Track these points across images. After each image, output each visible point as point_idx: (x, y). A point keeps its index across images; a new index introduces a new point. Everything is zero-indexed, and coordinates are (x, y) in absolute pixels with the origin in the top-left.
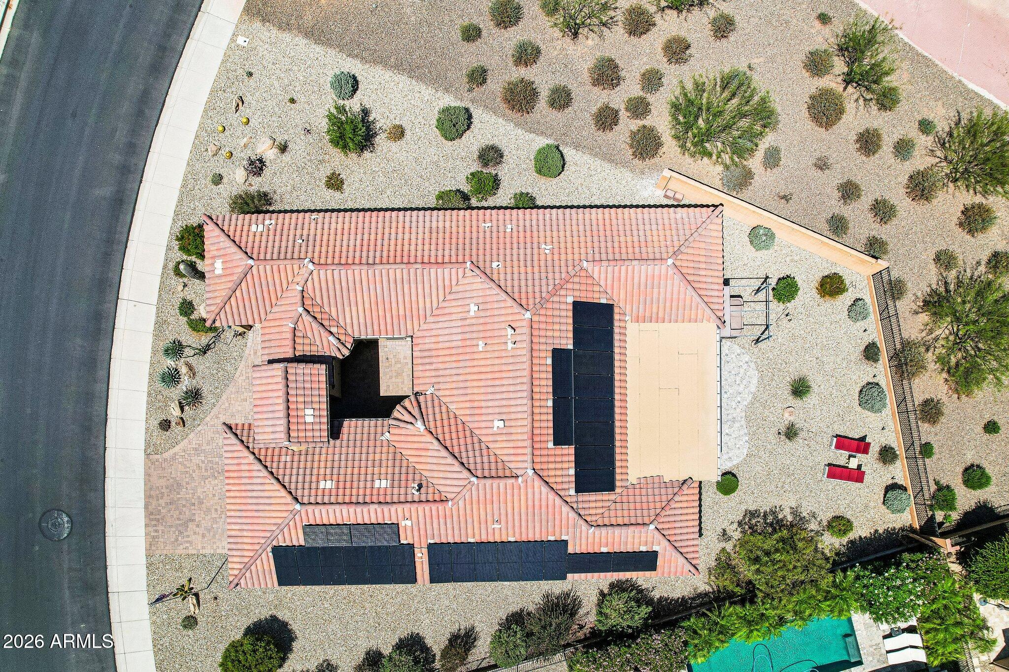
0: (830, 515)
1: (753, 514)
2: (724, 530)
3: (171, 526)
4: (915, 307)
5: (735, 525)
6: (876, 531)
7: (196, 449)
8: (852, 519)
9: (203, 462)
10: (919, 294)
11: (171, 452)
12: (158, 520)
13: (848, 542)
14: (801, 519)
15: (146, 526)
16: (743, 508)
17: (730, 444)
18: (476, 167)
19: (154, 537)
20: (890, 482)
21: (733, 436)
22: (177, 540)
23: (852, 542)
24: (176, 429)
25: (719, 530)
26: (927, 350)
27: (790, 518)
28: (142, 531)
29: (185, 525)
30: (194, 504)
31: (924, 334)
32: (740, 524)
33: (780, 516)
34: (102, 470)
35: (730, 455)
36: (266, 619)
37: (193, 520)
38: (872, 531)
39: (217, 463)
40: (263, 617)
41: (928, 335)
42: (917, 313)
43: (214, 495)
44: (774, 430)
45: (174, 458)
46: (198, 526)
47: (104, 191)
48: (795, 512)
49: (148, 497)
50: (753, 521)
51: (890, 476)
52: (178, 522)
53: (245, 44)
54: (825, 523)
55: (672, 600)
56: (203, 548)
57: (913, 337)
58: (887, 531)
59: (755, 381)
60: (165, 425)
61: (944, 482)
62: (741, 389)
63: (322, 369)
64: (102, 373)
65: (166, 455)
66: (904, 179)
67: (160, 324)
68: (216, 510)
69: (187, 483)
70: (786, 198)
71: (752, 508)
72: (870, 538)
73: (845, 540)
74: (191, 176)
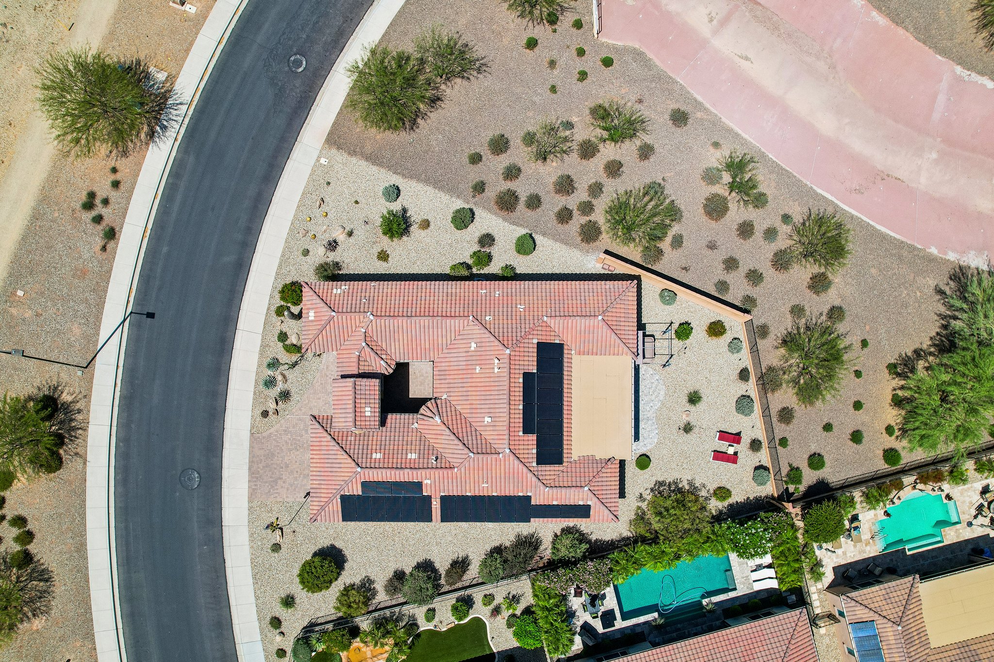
0: (715, 486)
1: (661, 484)
2: (641, 494)
3: (266, 482)
4: (776, 344)
5: (649, 491)
6: (748, 498)
7: (285, 431)
8: (731, 489)
9: (290, 439)
10: (779, 335)
11: (268, 432)
12: (257, 478)
13: (728, 505)
14: (695, 488)
15: (249, 481)
16: (654, 479)
17: (645, 435)
18: (476, 248)
19: (254, 490)
20: (758, 464)
21: (648, 430)
22: (269, 492)
23: (731, 505)
24: (272, 417)
25: (637, 494)
26: (784, 373)
27: (687, 487)
28: (246, 485)
29: (276, 482)
30: (282, 468)
31: (782, 363)
32: (652, 490)
33: (680, 486)
34: (221, 443)
35: (645, 443)
36: (327, 547)
37: (281, 479)
38: (745, 498)
39: (299, 440)
40: (325, 546)
41: (784, 363)
42: (777, 348)
43: (296, 462)
44: (676, 427)
45: (270, 436)
46: (284, 482)
47: (229, 259)
48: (690, 483)
49: (251, 462)
50: (661, 489)
51: (758, 460)
52: (271, 479)
53: (326, 163)
54: (712, 491)
55: (604, 542)
56: (287, 497)
57: (774, 364)
58: (756, 498)
59: (662, 393)
60: (265, 414)
61: (795, 465)
62: (653, 397)
63: (376, 382)
64: (223, 379)
65: (264, 434)
66: (770, 255)
67: (264, 346)
68: (297, 472)
69: (278, 453)
70: (685, 269)
71: (661, 479)
72: (744, 503)
73: (726, 503)
74: (288, 248)
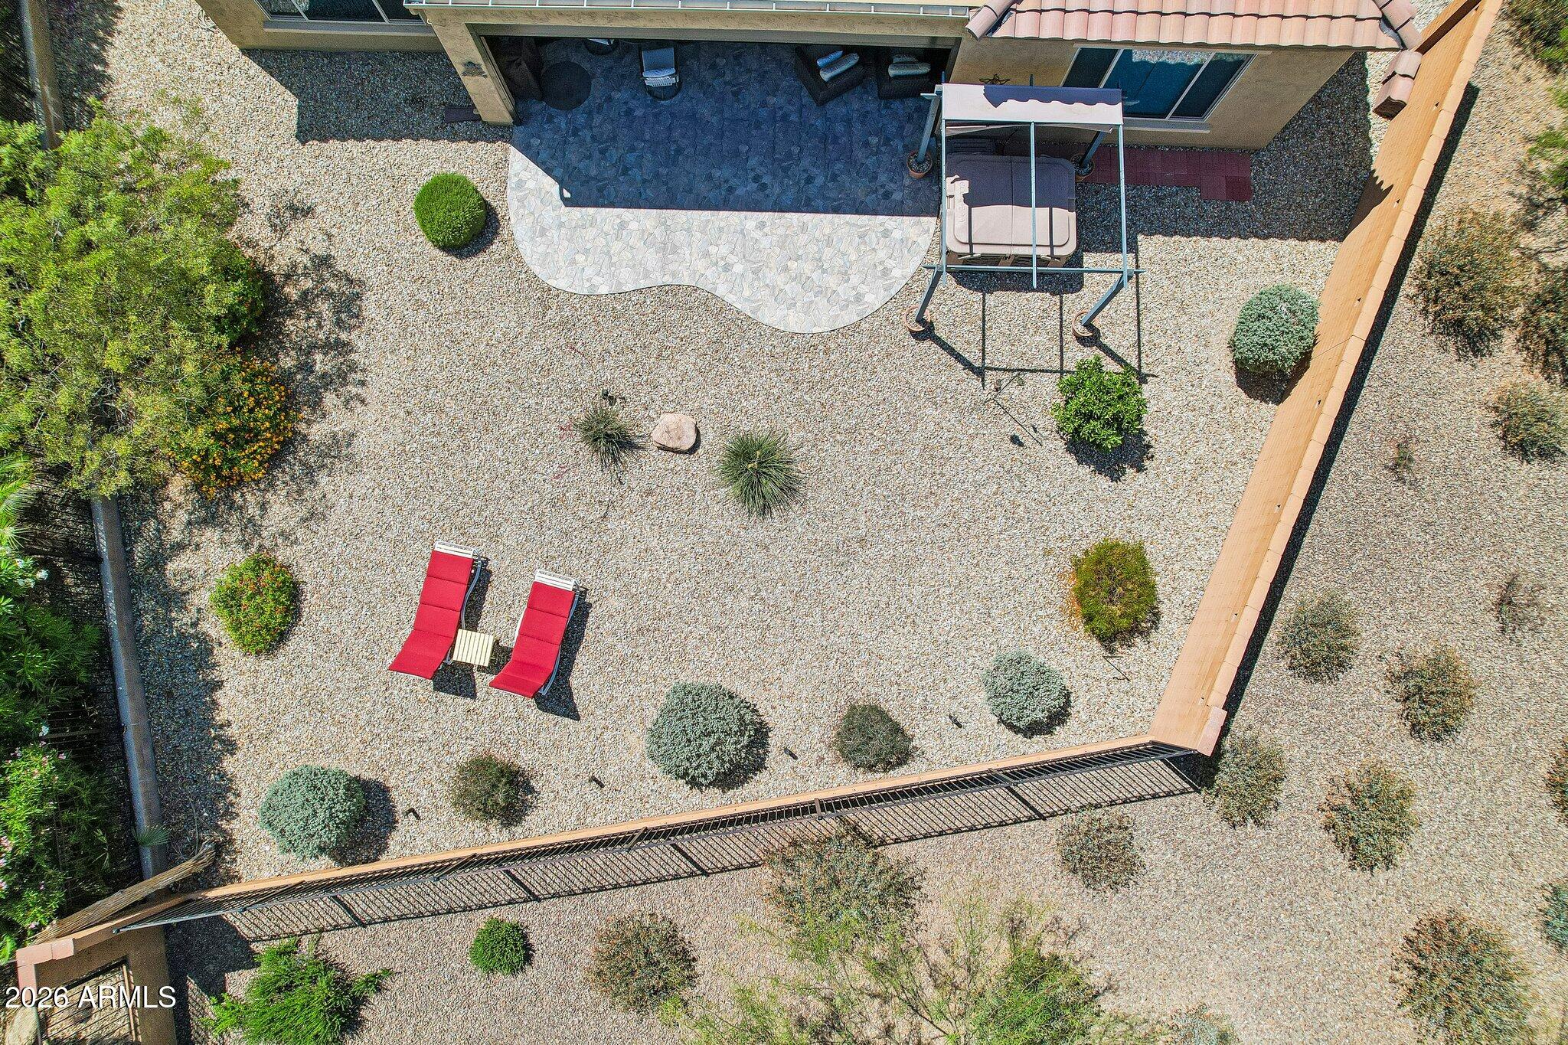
1: (348, 307)
2: (308, 212)
5: (319, 248)
6: (231, 747)
13: (204, 640)
14: (310, 472)
16: (372, 273)
17: (591, 233)
20: (400, 802)
21: (616, 246)
25: (312, 196)
27: (317, 432)
32: (323, 262)
33: (330, 399)
35: (553, 233)
41: (934, 970)
48: (337, 448)
50: (324, 307)
51: (423, 801)
58: (225, 787)
61: (376, 1009)
66: (1478, 912)
70: (1401, 465)
71: (370, 307)
72: (209, 723)
